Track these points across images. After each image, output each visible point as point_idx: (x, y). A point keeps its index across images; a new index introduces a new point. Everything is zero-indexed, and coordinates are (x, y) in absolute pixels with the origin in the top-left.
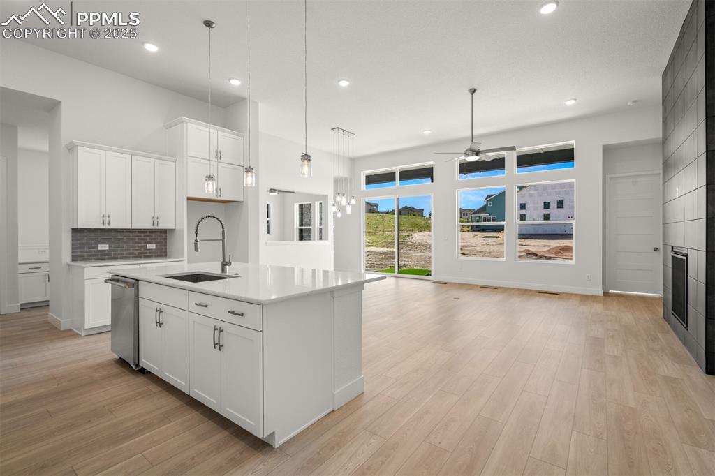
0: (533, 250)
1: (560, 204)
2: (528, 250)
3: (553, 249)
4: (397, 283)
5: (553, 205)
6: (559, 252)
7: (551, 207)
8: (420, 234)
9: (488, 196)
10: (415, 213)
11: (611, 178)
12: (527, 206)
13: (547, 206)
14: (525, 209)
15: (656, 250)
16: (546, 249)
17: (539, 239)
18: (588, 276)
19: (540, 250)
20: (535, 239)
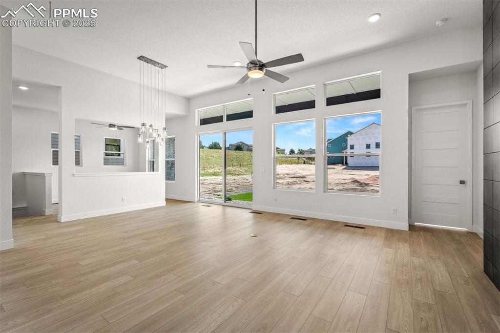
0: (357, 178)
1: (378, 145)
2: (353, 178)
3: (371, 177)
4: (224, 210)
5: (373, 146)
6: (376, 180)
7: (371, 147)
8: (281, 166)
9: (329, 140)
10: (279, 152)
11: (416, 110)
12: (355, 147)
13: (368, 146)
14: (353, 149)
15: (462, 182)
16: (367, 177)
17: (363, 170)
18: (394, 210)
19: (362, 178)
20: (360, 170)
